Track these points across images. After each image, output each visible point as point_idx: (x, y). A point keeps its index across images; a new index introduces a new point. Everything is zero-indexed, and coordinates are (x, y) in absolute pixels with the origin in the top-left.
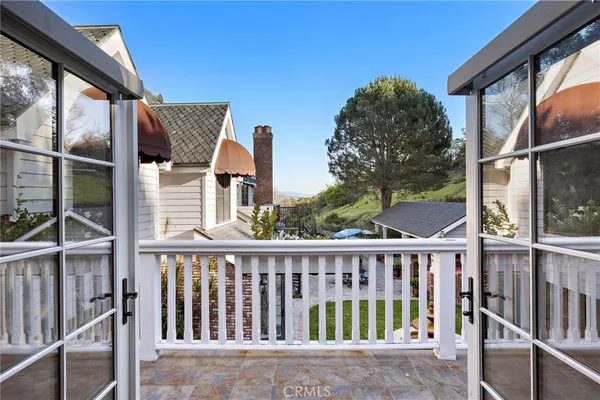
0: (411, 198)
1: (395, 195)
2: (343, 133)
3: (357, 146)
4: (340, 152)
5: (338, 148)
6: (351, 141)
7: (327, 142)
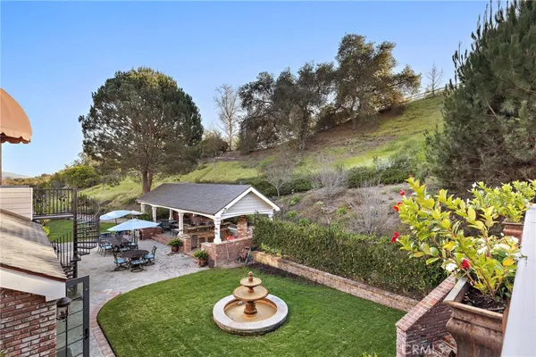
0: (170, 180)
1: (155, 177)
2: (99, 112)
3: (114, 128)
4: (97, 132)
5: (94, 128)
6: (108, 123)
7: (81, 119)
